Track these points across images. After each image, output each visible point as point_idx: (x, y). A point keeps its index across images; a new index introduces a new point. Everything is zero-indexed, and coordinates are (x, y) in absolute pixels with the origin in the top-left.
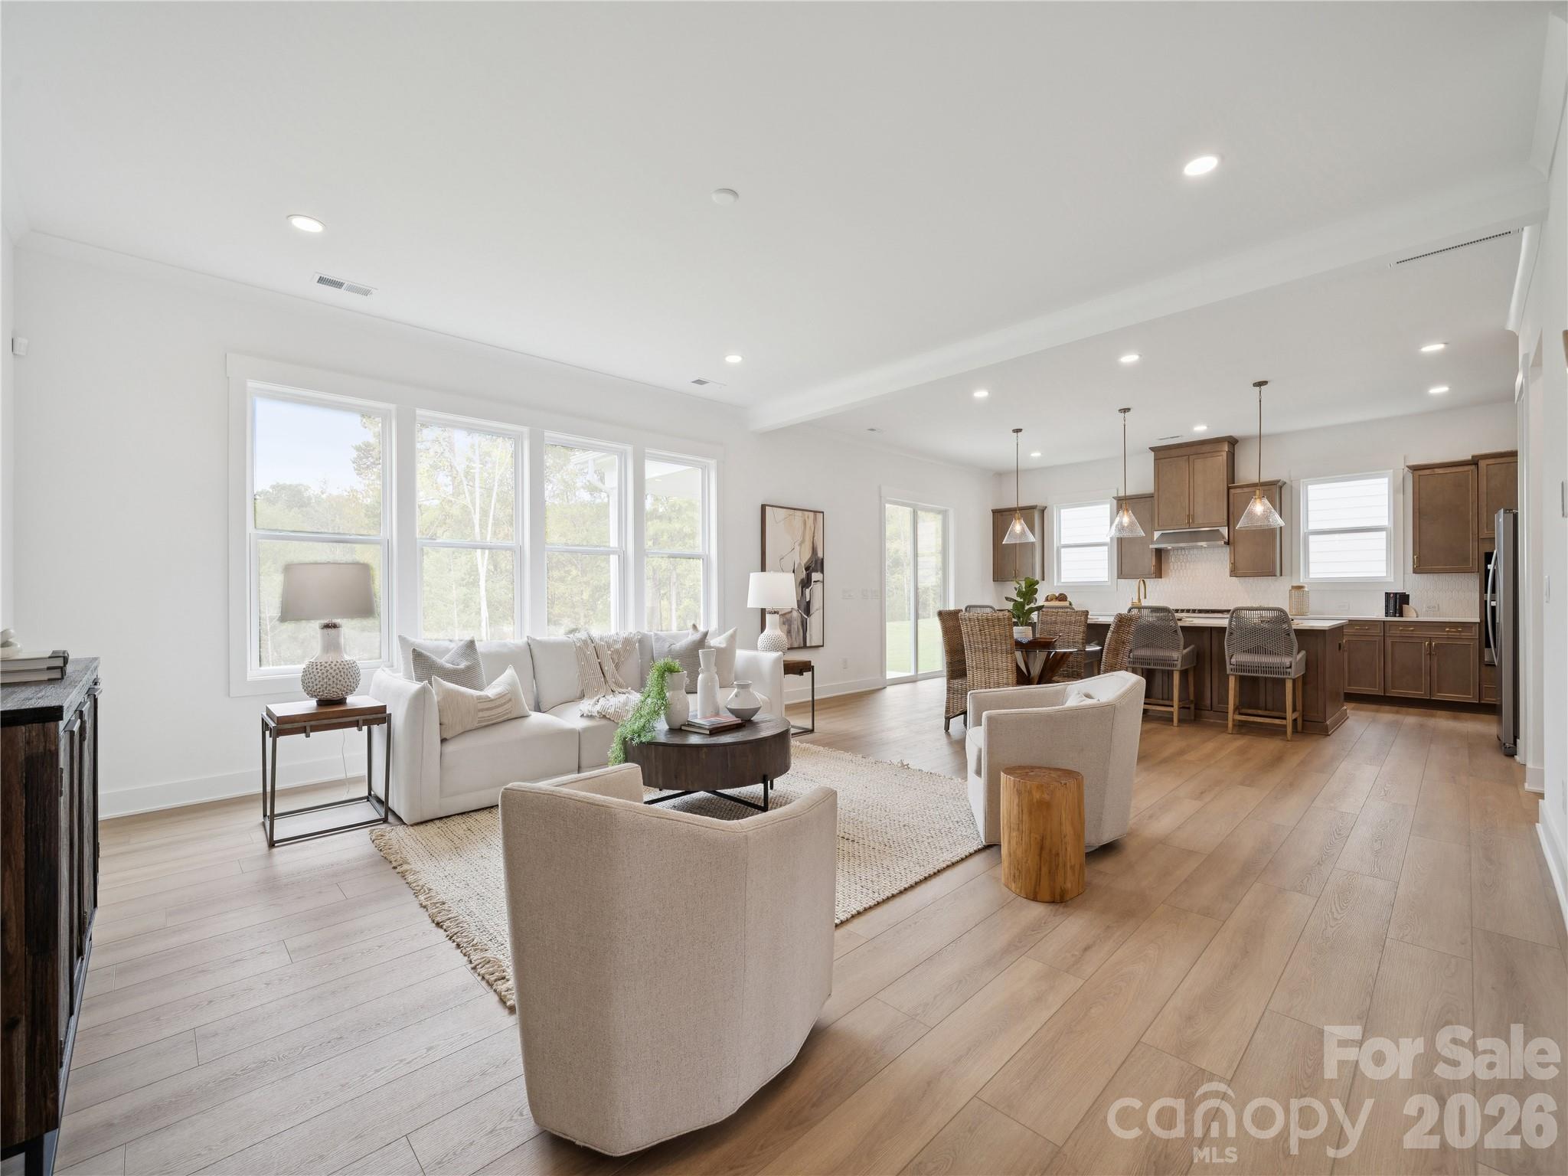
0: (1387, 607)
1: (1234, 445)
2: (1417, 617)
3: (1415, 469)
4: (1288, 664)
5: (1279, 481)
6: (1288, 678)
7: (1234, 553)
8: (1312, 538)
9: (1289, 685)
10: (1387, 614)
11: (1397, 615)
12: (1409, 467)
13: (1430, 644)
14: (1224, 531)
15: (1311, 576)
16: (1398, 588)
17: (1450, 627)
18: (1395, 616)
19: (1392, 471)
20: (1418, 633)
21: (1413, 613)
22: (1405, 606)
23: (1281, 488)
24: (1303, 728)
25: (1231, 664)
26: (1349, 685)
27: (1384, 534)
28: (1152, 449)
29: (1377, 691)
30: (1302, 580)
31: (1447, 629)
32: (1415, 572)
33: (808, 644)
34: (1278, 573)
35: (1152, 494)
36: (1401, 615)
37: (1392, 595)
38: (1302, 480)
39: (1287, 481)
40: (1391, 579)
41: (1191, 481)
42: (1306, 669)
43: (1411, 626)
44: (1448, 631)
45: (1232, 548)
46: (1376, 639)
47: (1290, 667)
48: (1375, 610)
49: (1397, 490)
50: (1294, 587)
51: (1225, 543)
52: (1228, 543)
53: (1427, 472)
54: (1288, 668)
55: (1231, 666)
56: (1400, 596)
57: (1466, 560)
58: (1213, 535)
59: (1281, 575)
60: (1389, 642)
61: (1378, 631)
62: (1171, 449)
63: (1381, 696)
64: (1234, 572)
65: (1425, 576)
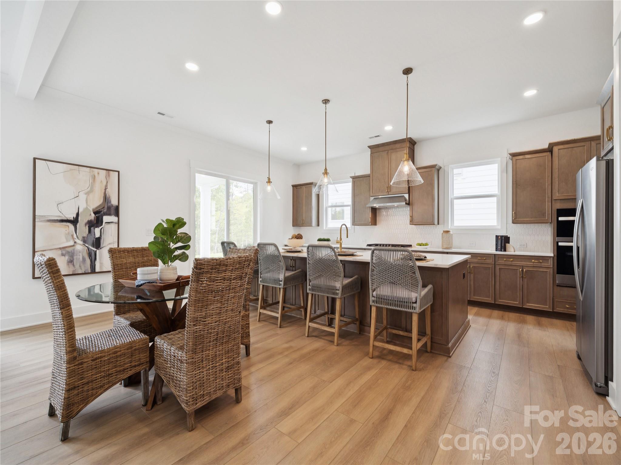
0: (497, 245)
1: (414, 145)
2: (514, 252)
3: (514, 155)
4: (414, 300)
5: (436, 165)
6: (414, 313)
7: (412, 211)
8: (456, 201)
9: (415, 318)
10: (497, 250)
11: (503, 250)
12: (510, 154)
13: (522, 270)
14: (406, 196)
15: (455, 225)
16: (504, 234)
17: (535, 259)
18: (501, 251)
19: (500, 159)
20: (515, 263)
21: (512, 250)
22: (507, 245)
23: (438, 170)
24: (431, 348)
25: (373, 296)
26: (474, 295)
27: (495, 199)
28: (369, 147)
29: (490, 300)
30: (449, 227)
31: (533, 261)
32: (513, 223)
33: (97, 270)
34: (436, 222)
35: (370, 174)
36: (505, 250)
37: (499, 237)
38: (450, 166)
39: (442, 167)
40: (499, 227)
41: (389, 165)
42: (434, 299)
43: (511, 258)
44: (533, 262)
45: (411, 207)
46: (490, 266)
47: (416, 302)
48: (490, 248)
49: (503, 171)
50: (444, 232)
51: (406, 204)
52: (408, 204)
53: (521, 157)
54: (413, 303)
55: (373, 298)
56: (504, 237)
57: (544, 215)
58: (400, 198)
59: (438, 224)
60: (498, 268)
61: (491, 261)
62: (379, 147)
63: (493, 303)
64: (412, 222)
65: (519, 225)
